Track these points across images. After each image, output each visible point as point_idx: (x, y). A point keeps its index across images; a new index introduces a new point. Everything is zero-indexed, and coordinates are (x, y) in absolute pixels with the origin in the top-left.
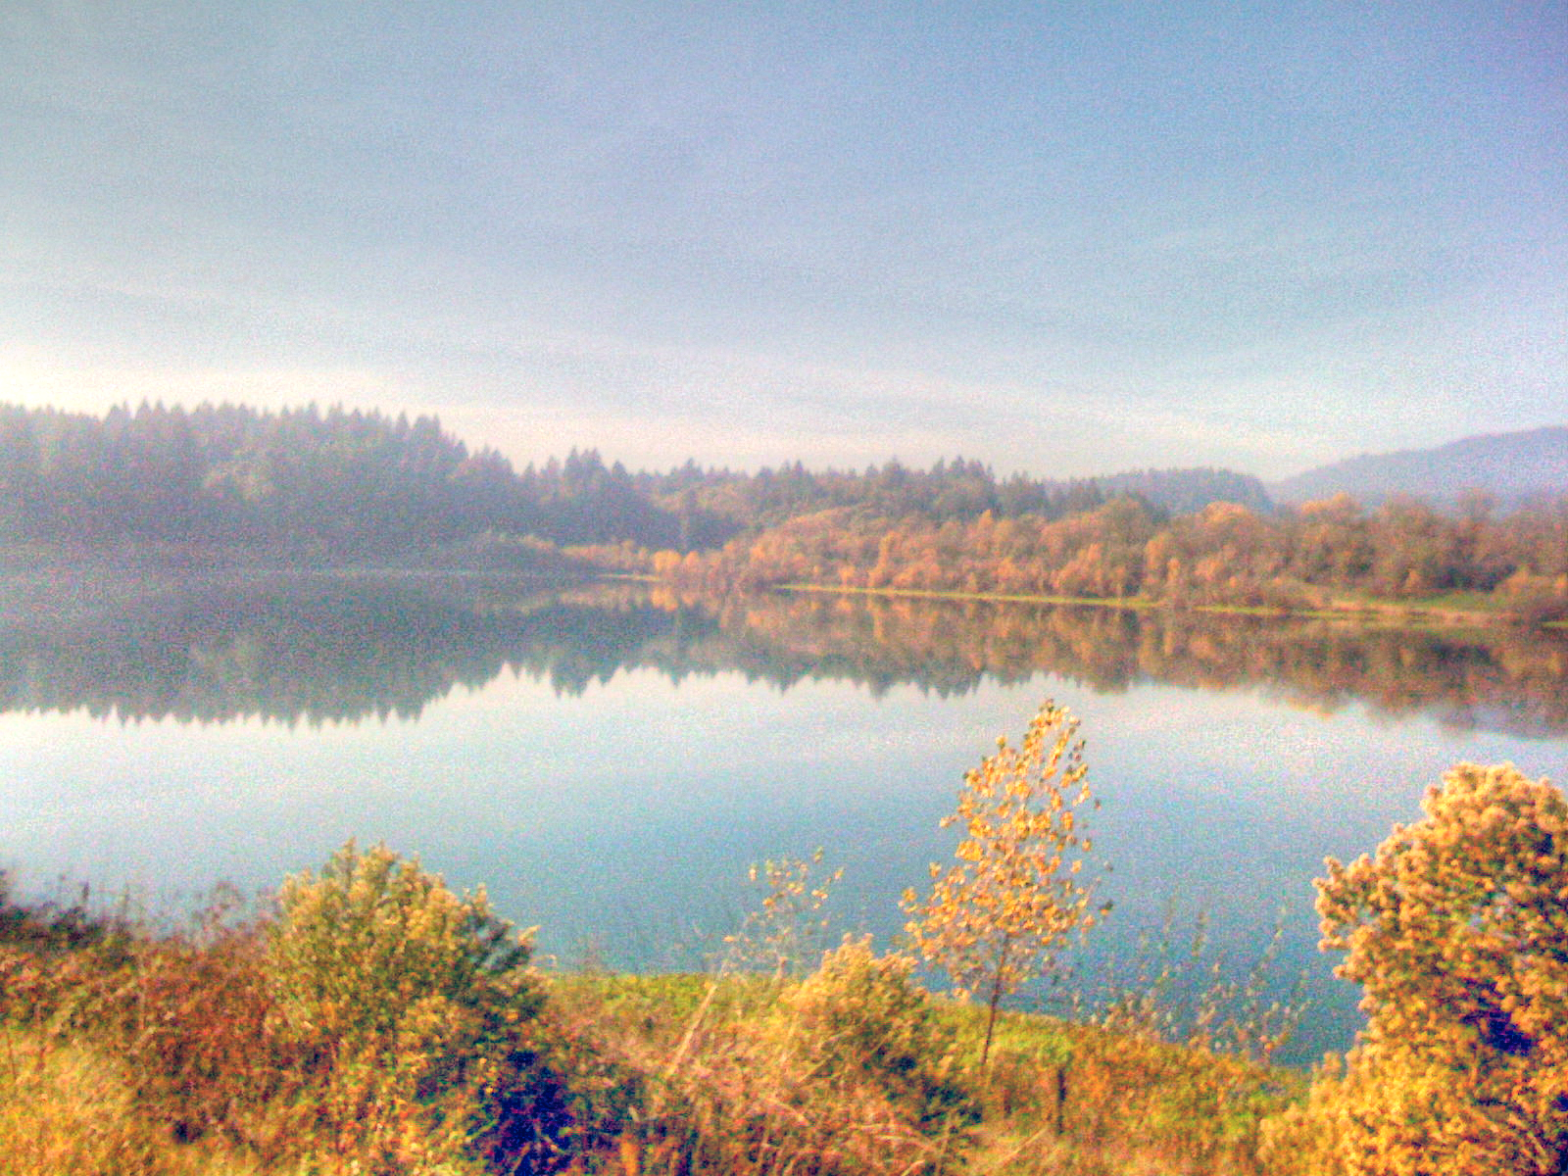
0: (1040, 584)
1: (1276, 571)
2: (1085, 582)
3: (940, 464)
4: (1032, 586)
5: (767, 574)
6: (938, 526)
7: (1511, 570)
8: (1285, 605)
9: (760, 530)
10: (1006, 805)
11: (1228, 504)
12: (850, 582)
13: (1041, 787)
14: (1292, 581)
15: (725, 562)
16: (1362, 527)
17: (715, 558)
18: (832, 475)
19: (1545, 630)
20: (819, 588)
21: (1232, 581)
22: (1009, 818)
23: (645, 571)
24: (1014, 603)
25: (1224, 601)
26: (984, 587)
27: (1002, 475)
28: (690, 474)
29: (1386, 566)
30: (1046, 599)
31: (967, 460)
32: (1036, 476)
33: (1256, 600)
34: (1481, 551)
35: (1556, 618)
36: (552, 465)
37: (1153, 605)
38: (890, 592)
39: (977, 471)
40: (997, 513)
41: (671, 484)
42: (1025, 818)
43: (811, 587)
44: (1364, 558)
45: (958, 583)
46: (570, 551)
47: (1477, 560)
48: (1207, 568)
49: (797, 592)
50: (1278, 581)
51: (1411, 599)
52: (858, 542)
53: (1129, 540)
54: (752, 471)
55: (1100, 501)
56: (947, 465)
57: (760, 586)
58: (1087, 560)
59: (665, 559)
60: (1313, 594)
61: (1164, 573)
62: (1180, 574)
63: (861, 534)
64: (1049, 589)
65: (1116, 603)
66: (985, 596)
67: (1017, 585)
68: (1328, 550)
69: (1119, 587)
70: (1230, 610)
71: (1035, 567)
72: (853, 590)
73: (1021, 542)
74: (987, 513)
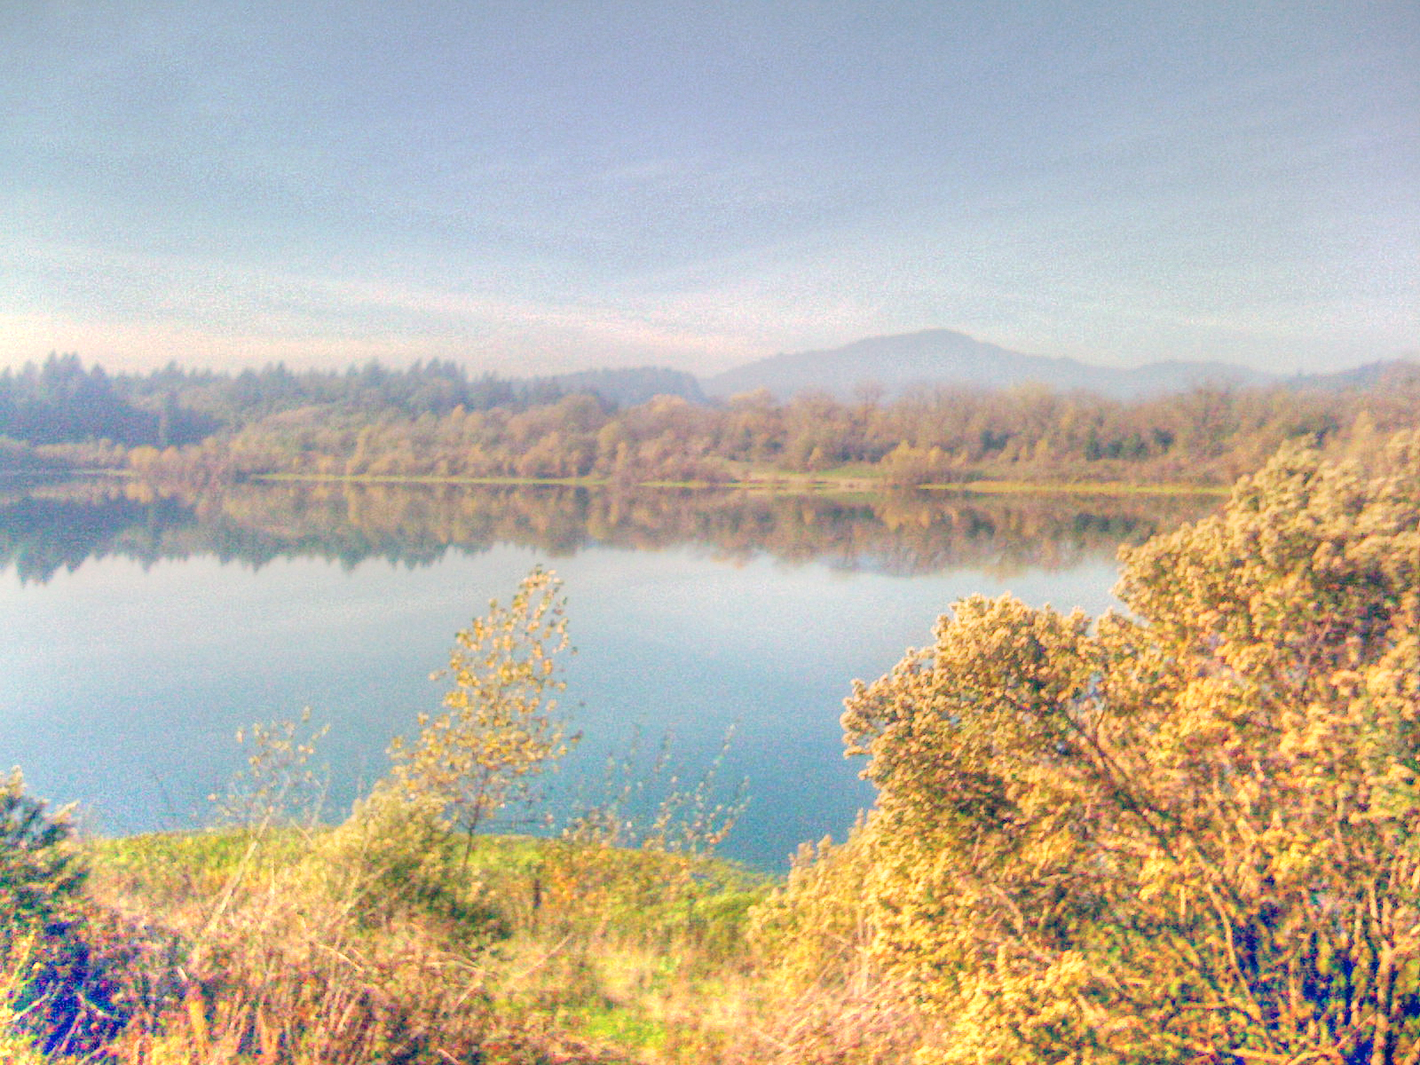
0: (505, 467)
1: (706, 451)
2: (543, 466)
3: (418, 364)
4: (497, 469)
5: (247, 466)
6: (414, 420)
7: (894, 445)
8: (711, 478)
9: (240, 426)
10: (493, 656)
11: (668, 397)
12: (328, 471)
13: (526, 640)
14: (719, 460)
15: (205, 456)
16: (778, 414)
17: (193, 453)
18: (314, 376)
19: (917, 491)
20: (298, 477)
21: (670, 461)
22: (495, 669)
23: (120, 466)
24: (481, 485)
25: (663, 478)
26: (454, 472)
27: (473, 375)
28: (171, 376)
29: (795, 445)
30: (510, 481)
31: (442, 361)
32: (504, 375)
33: (688, 475)
34: (871, 431)
35: (928, 482)
36: (29, 368)
37: (602, 482)
38: (365, 479)
39: (451, 371)
40: (469, 407)
41: (150, 386)
42: (510, 668)
43: (290, 477)
44: (779, 439)
45: (431, 469)
46: (45, 450)
47: (867, 438)
48: (649, 450)
49: (274, 483)
50: (707, 460)
51: (813, 472)
52: (338, 435)
53: (585, 429)
54: (235, 372)
55: (561, 396)
56: (424, 365)
57: (240, 477)
58: (548, 447)
59: (143, 455)
60: (735, 469)
61: (613, 454)
62: (626, 457)
63: (340, 428)
64: (513, 472)
65: (572, 482)
66: (455, 480)
67: (483, 469)
68: (749, 433)
69: (574, 469)
70: (668, 484)
71: (501, 454)
72: (331, 478)
73: (490, 432)
74: (459, 408)
